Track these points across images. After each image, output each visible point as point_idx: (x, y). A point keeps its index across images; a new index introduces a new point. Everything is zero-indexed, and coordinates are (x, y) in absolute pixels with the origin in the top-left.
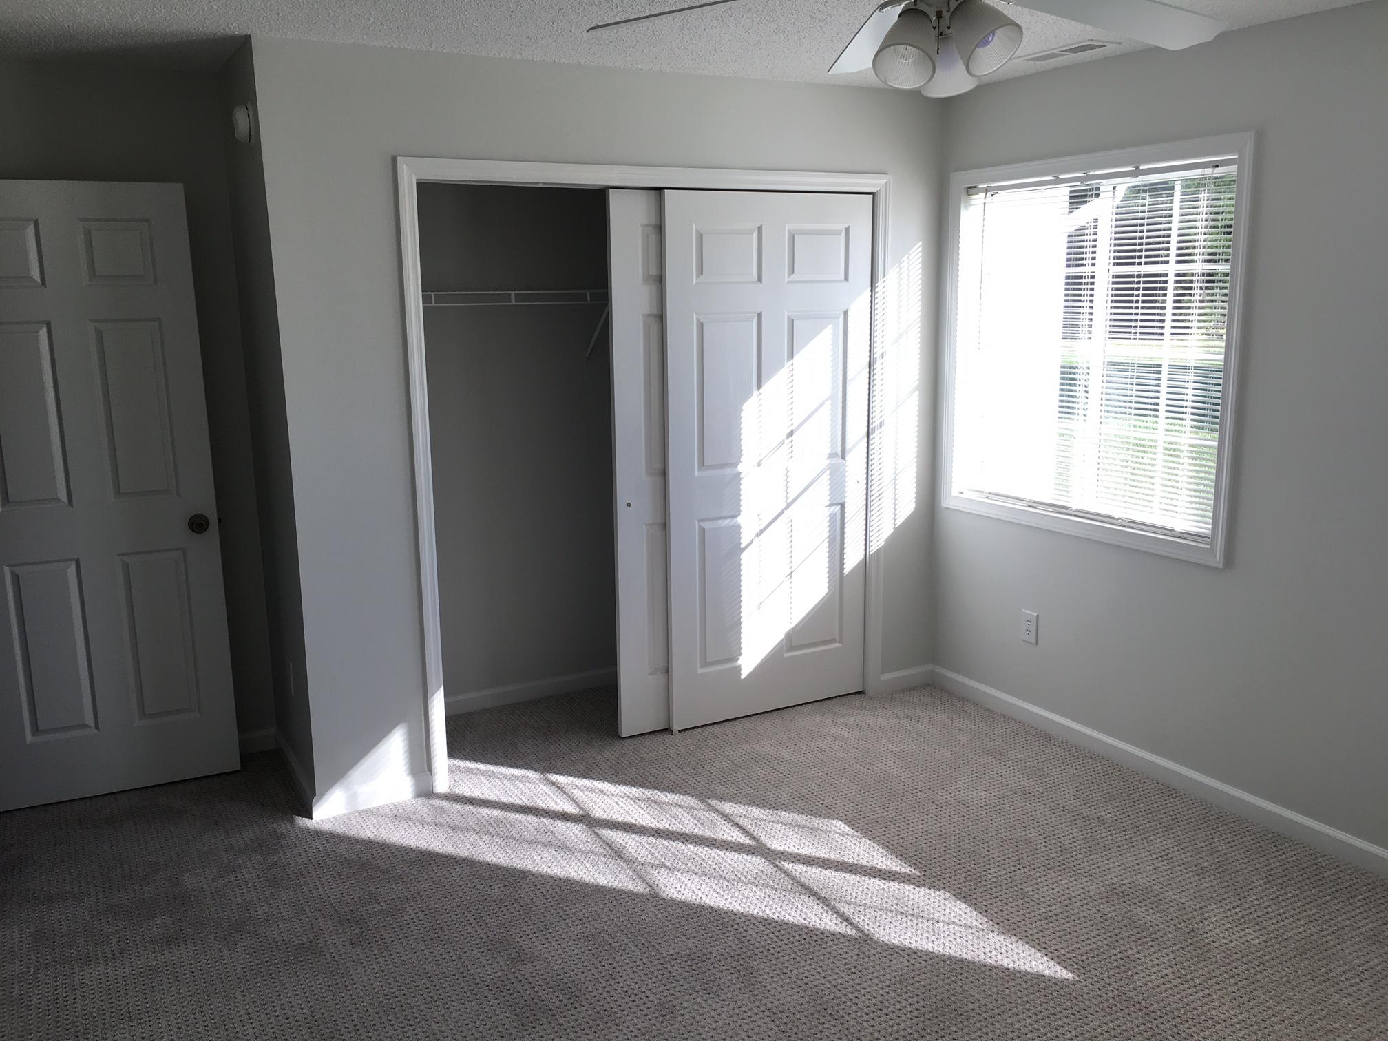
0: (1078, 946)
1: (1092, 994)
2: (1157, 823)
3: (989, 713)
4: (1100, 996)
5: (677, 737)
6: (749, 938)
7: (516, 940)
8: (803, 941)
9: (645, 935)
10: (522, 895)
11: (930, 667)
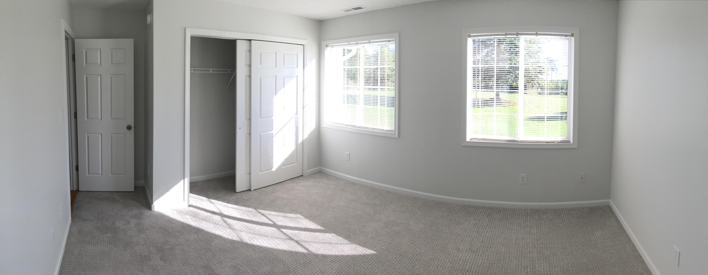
0: (384, 244)
1: (393, 258)
2: (389, 201)
3: (337, 179)
4: (396, 258)
5: (253, 192)
6: (287, 264)
7: (211, 266)
8: (304, 263)
9: (253, 266)
10: (212, 248)
11: (319, 168)
